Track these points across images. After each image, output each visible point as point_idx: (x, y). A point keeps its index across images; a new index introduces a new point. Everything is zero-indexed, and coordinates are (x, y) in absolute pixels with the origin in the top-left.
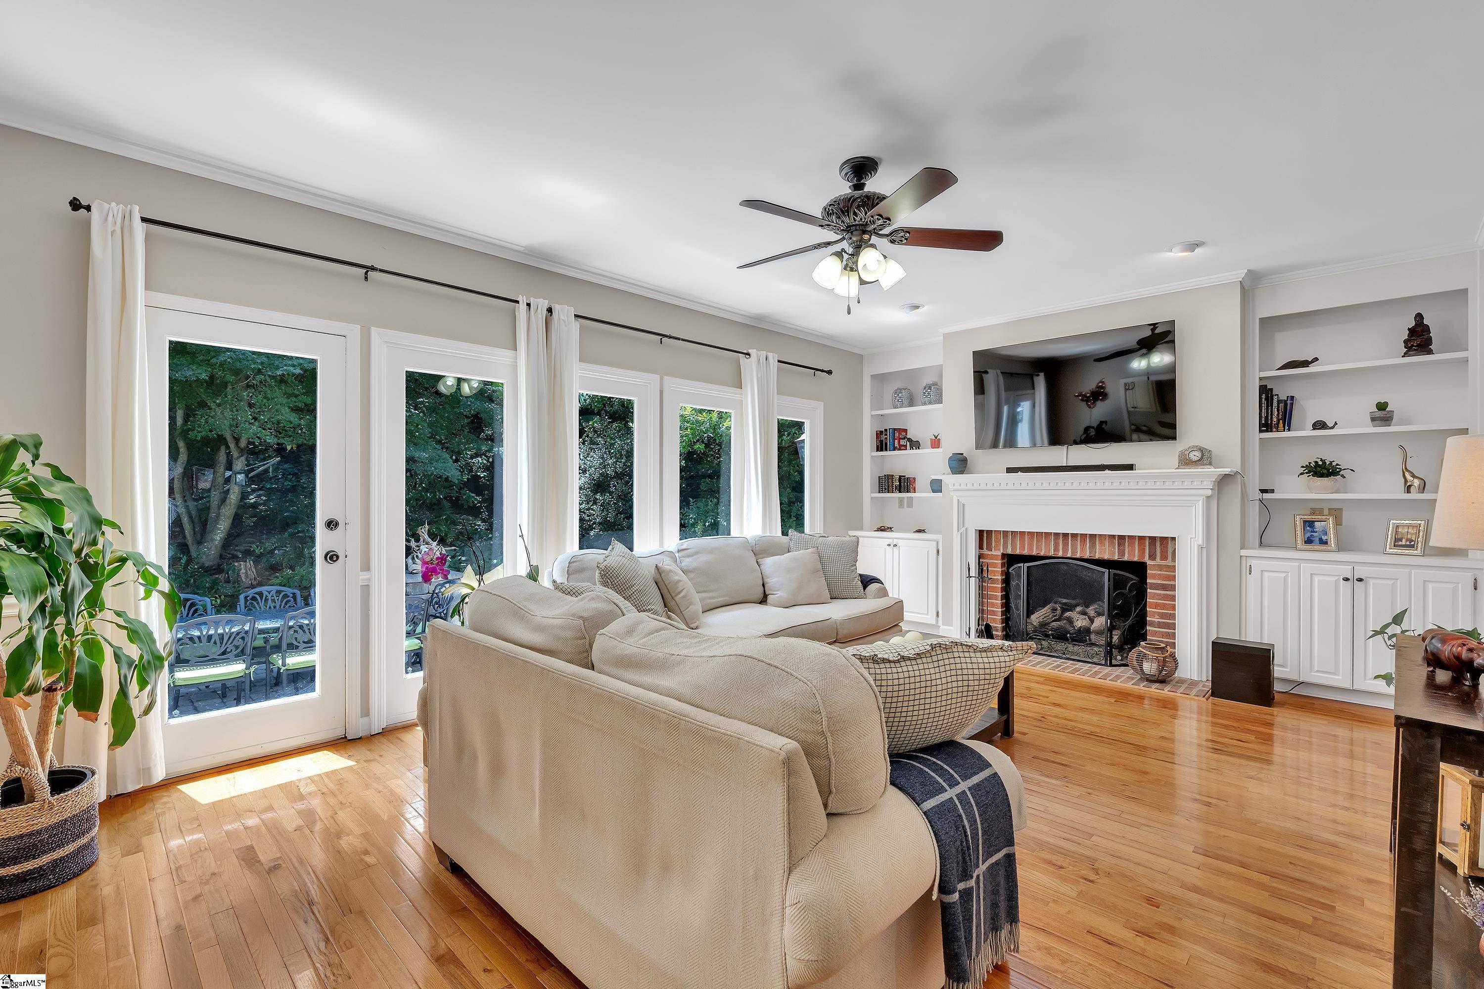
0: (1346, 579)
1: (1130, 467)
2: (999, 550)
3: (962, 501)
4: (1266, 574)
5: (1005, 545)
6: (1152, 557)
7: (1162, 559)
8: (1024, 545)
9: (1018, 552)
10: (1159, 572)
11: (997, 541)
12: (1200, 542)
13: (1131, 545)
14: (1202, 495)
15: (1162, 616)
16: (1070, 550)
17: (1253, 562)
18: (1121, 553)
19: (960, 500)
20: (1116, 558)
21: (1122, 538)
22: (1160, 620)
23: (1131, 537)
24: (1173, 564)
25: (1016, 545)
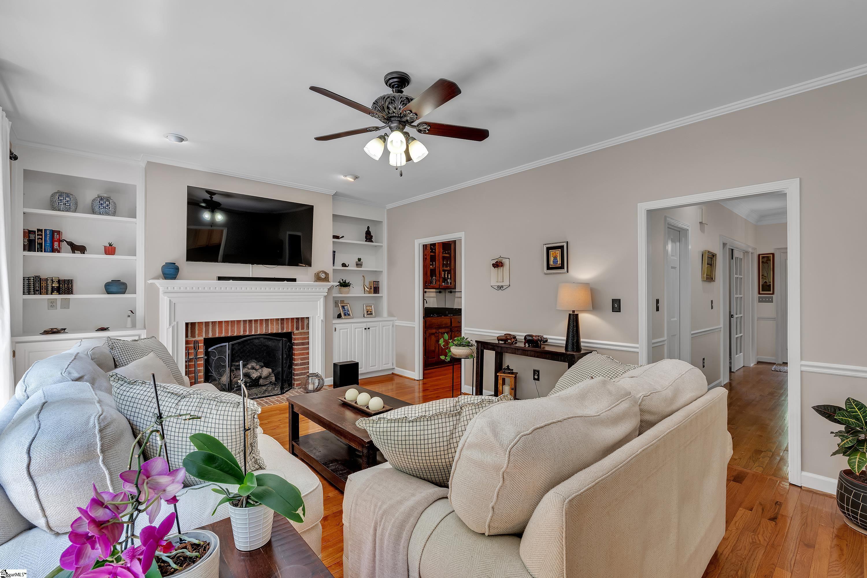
0: (366, 329)
1: (294, 280)
2: (202, 336)
3: (174, 301)
4: (341, 331)
5: (207, 332)
6: (297, 329)
7: (302, 329)
8: (222, 330)
9: (217, 335)
10: (300, 336)
11: (200, 330)
12: (322, 318)
13: (287, 323)
14: (322, 295)
15: (302, 359)
16: (253, 330)
17: (337, 326)
18: (283, 328)
19: (172, 300)
20: (280, 331)
21: (282, 320)
22: (301, 362)
23: (287, 319)
24: (307, 331)
25: (216, 331)
